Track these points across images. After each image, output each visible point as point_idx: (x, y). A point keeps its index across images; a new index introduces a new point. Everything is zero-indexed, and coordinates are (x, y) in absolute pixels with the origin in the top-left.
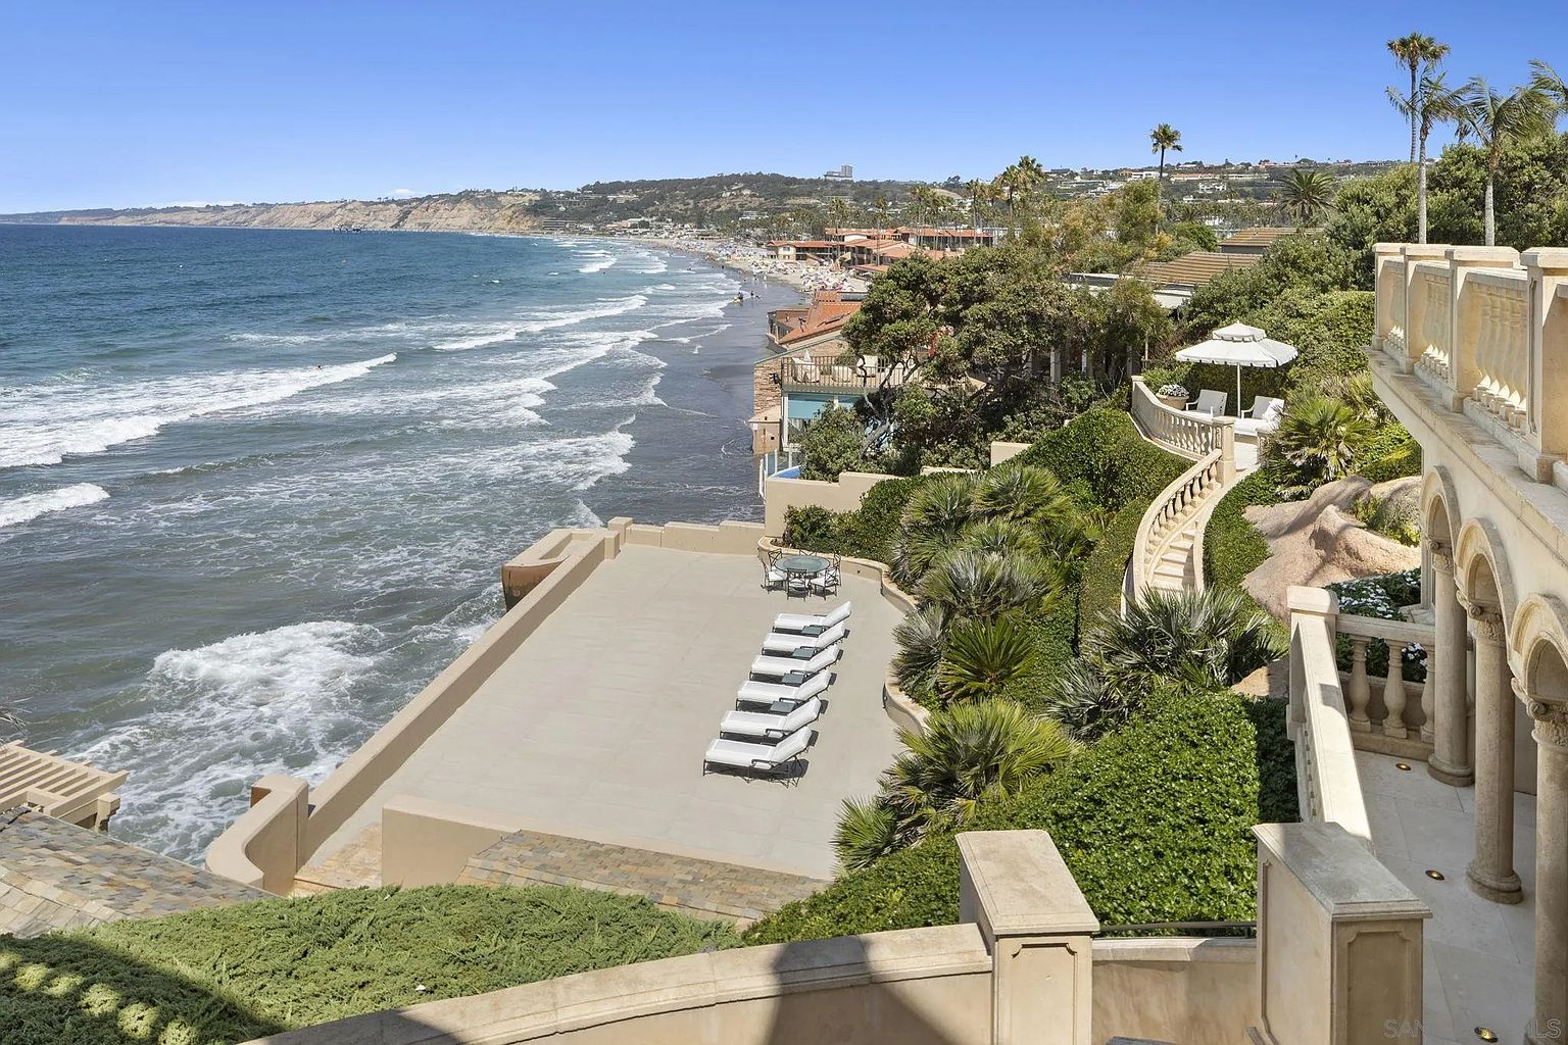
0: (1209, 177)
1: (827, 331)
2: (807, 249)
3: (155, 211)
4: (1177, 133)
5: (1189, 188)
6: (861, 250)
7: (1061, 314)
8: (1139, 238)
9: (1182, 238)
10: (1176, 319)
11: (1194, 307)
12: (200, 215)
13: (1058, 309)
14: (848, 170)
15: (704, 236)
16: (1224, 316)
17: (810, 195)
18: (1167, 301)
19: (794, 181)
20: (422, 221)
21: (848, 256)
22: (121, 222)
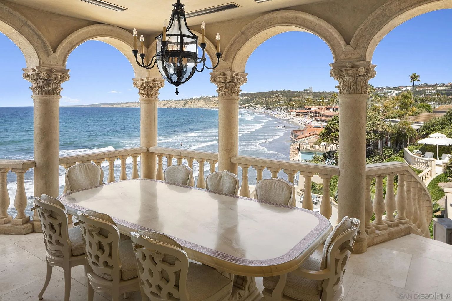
0: (430, 88)
1: (310, 136)
2: (299, 112)
3: (123, 103)
4: (418, 76)
5: (423, 92)
6: (316, 113)
7: (383, 130)
8: (406, 108)
9: (420, 108)
10: (418, 132)
11: (424, 128)
12: (134, 104)
13: (382, 129)
14: (311, 88)
15: (268, 109)
16: (433, 131)
17: (299, 96)
18: (415, 127)
19: (295, 92)
20: (190, 105)
21: (312, 114)
22: (115, 106)
